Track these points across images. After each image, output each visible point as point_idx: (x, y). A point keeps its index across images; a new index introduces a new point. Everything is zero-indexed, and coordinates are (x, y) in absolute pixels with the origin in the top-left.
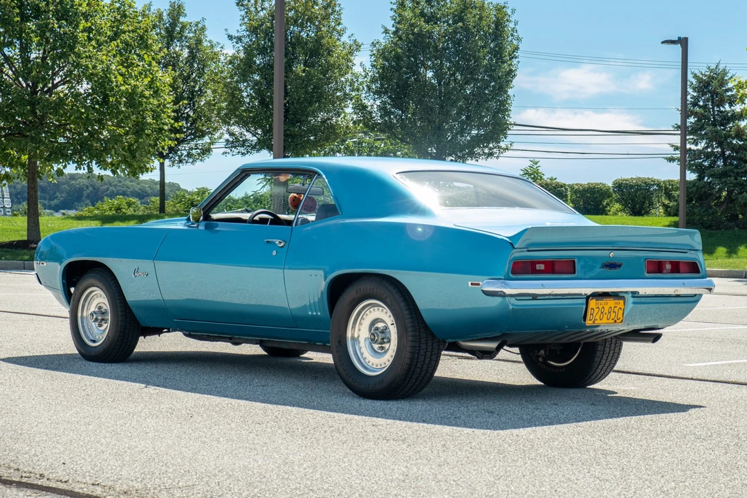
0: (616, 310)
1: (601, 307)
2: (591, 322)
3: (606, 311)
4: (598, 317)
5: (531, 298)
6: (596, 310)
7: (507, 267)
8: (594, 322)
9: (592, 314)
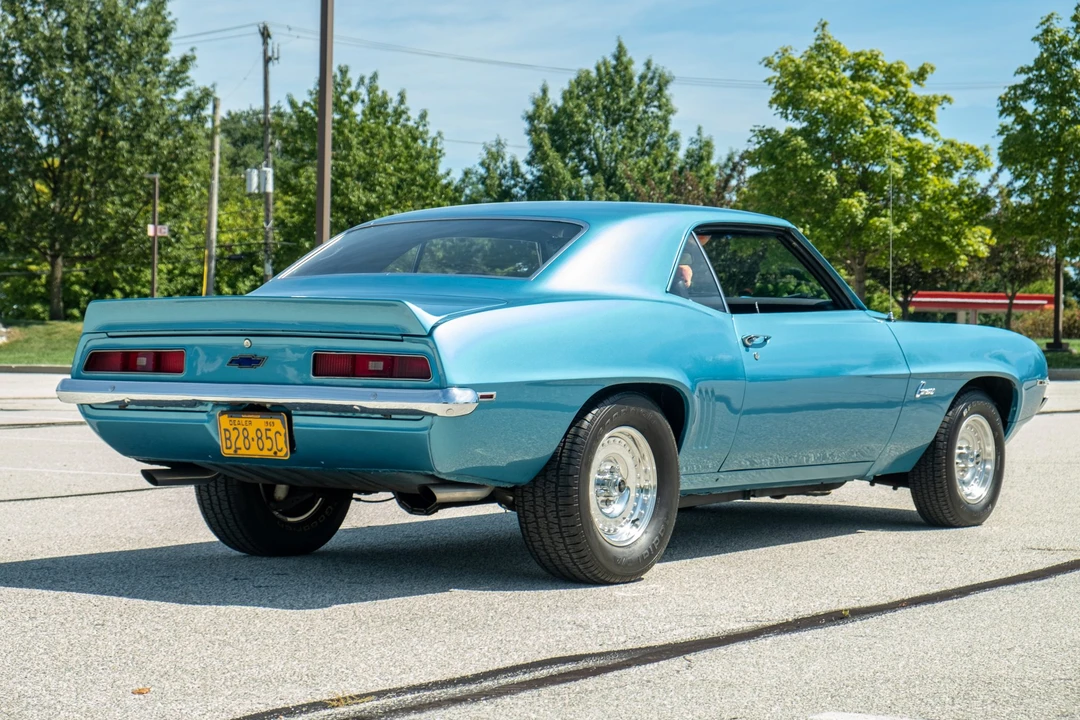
0: (271, 434)
1: (241, 428)
2: (231, 451)
3: (252, 434)
4: (240, 443)
5: (117, 407)
6: (234, 434)
7: (73, 358)
8: (235, 451)
9: (229, 439)
